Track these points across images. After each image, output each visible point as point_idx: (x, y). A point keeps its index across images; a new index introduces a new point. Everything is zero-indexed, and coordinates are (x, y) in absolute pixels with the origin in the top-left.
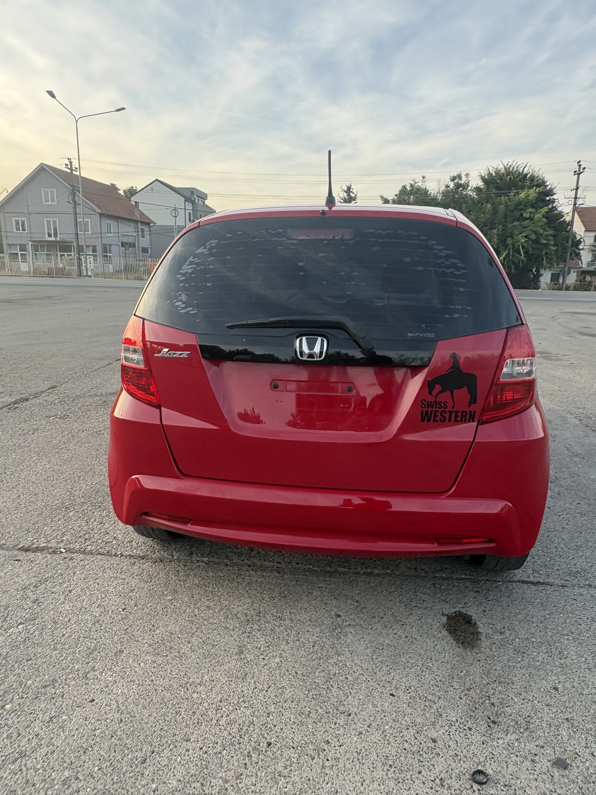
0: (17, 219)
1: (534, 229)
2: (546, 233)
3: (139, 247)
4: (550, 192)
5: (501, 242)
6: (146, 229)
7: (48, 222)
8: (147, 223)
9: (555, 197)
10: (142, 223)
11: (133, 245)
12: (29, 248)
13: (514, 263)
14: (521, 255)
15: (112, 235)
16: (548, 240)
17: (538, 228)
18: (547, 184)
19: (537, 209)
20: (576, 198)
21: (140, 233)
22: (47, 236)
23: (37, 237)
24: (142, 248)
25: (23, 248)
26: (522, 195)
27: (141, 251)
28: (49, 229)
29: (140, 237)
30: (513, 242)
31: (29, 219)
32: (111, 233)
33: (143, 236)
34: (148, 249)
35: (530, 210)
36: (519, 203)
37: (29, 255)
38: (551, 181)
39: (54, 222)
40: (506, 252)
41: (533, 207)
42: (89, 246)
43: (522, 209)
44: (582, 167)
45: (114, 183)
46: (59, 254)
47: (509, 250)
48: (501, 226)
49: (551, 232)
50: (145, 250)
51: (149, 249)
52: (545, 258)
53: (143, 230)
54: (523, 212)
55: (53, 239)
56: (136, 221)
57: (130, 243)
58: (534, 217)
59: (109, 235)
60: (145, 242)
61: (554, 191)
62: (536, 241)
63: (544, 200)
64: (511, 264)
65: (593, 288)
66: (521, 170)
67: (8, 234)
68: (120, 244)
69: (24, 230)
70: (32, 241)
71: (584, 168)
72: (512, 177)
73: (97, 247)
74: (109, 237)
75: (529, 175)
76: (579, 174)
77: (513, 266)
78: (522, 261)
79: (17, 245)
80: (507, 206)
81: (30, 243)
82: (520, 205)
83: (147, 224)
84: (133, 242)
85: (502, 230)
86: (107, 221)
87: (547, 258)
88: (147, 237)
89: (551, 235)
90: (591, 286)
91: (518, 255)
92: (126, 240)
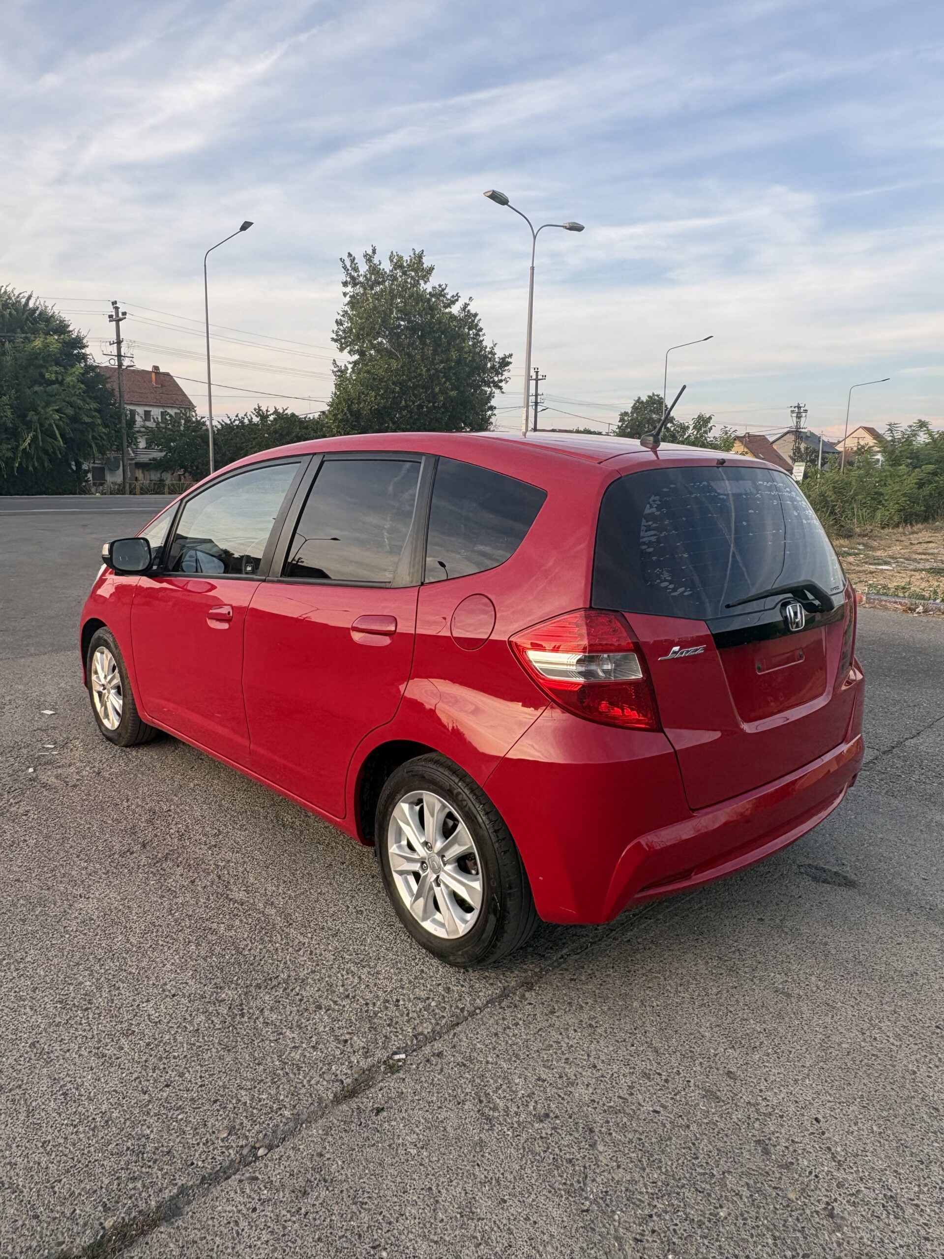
1: (67, 399)
2: (87, 407)
4: (78, 343)
5: (18, 417)
9: (87, 351)
13: (46, 452)
14: (56, 439)
16: (93, 417)
17: (75, 398)
18: (71, 328)
19: (65, 368)
20: (119, 356)
26: (38, 343)
30: (39, 419)
35: (55, 368)
36: (34, 356)
38: (77, 326)
40: (31, 435)
41: (58, 364)
43: (42, 366)
44: (120, 311)
47: (35, 431)
48: (13, 391)
49: (94, 405)
52: (94, 445)
54: (43, 370)
58: (63, 380)
61: (85, 341)
62: (74, 419)
63: (70, 355)
64: (41, 454)
65: (166, 489)
66: (23, 301)
71: (124, 314)
72: (14, 312)
75: (38, 312)
76: (118, 321)
77: (45, 458)
78: (60, 448)
80: (15, 358)
82: (36, 358)
85: (16, 398)
87: (97, 444)
89: (96, 410)
90: (164, 486)
91: (50, 440)
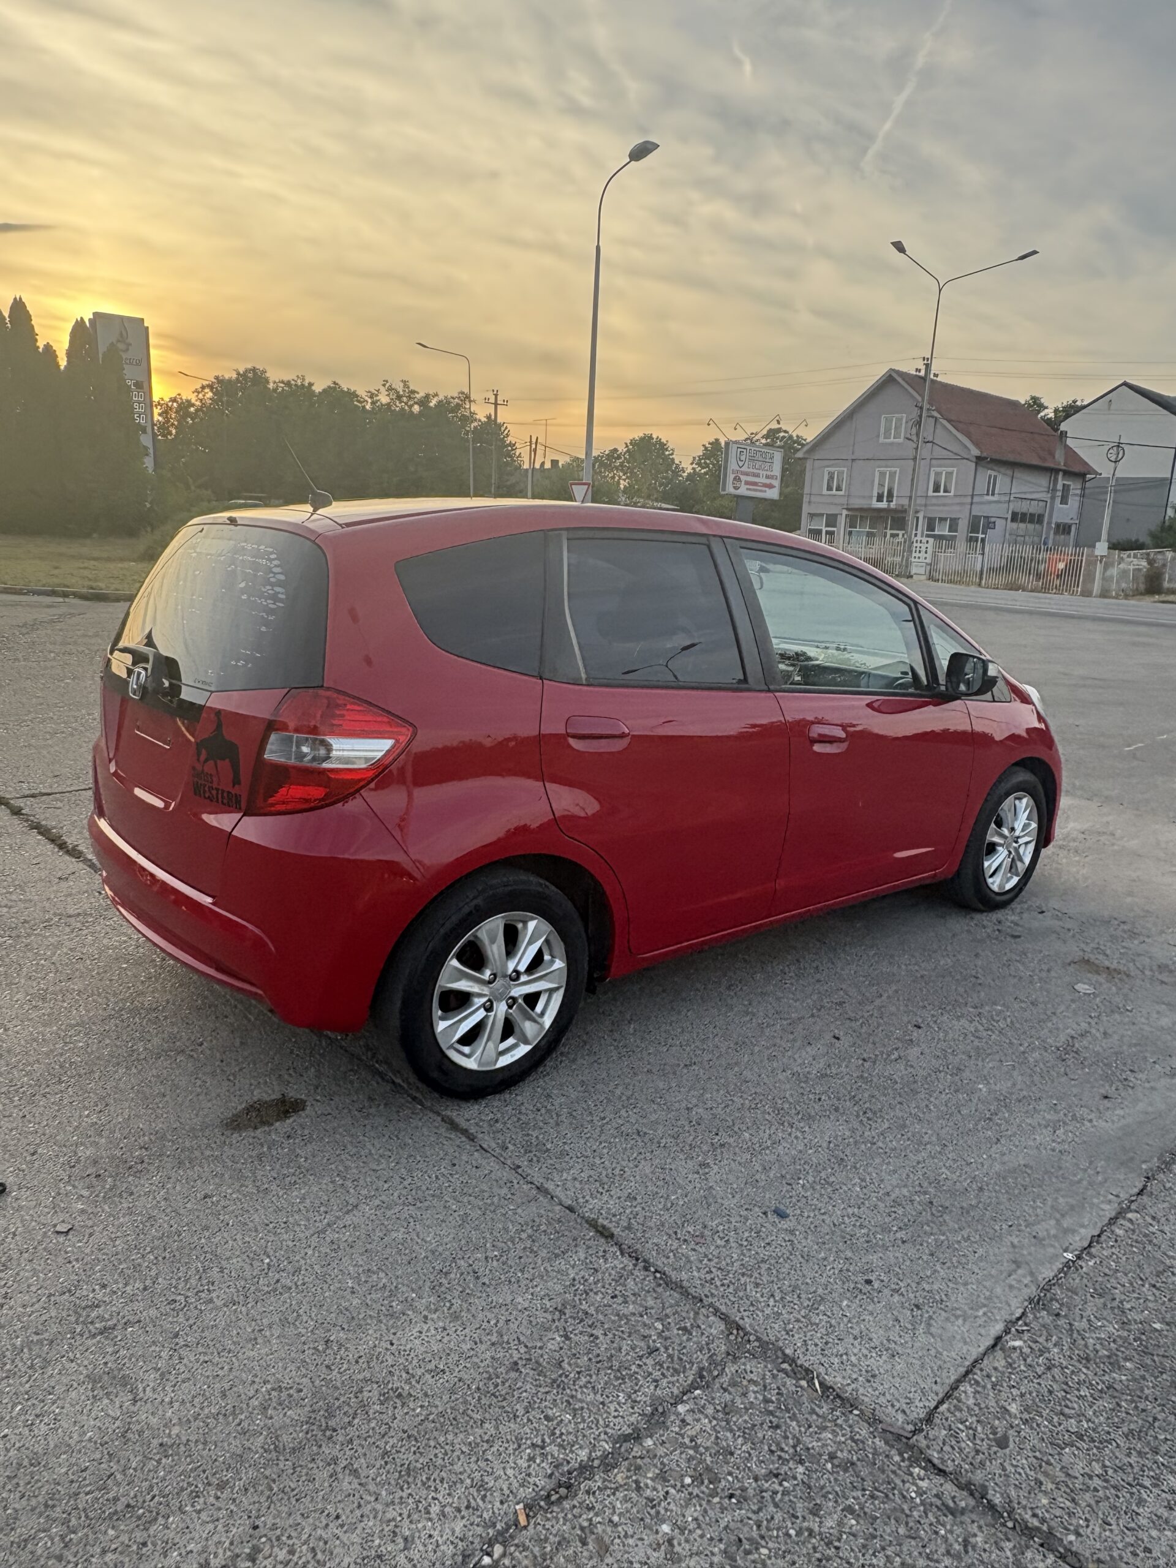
0: (831, 469)
3: (1049, 523)
6: (1075, 487)
7: (883, 474)
8: (1080, 473)
10: (1068, 474)
11: (1036, 519)
12: (842, 521)
15: (996, 498)
21: (1059, 494)
22: (875, 499)
23: (857, 503)
24: (1058, 525)
25: (832, 520)
27: (1052, 532)
28: (881, 485)
29: (1058, 500)
31: (851, 470)
32: (993, 494)
33: (1064, 501)
34: (1070, 527)
37: (839, 534)
39: (892, 475)
42: (946, 519)
45: (1037, 395)
46: (889, 532)
50: (1063, 529)
51: (1073, 529)
53: (1066, 488)
55: (883, 505)
56: (1053, 471)
57: (1032, 515)
59: (990, 498)
60: (1066, 512)
67: (813, 499)
68: (1009, 517)
69: (839, 489)
70: (848, 509)
73: (960, 521)
74: (990, 502)
79: (822, 515)
81: (845, 512)
83: (1081, 476)
84: (1040, 511)
86: (989, 472)
88: (1074, 502)
92: (1023, 507)
